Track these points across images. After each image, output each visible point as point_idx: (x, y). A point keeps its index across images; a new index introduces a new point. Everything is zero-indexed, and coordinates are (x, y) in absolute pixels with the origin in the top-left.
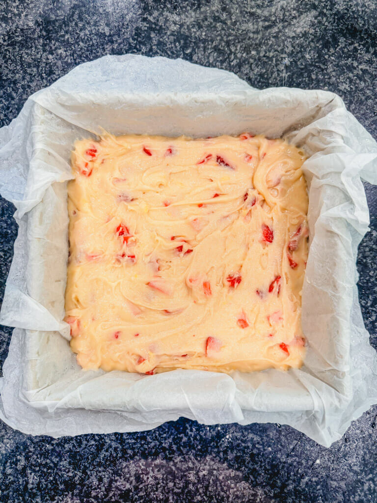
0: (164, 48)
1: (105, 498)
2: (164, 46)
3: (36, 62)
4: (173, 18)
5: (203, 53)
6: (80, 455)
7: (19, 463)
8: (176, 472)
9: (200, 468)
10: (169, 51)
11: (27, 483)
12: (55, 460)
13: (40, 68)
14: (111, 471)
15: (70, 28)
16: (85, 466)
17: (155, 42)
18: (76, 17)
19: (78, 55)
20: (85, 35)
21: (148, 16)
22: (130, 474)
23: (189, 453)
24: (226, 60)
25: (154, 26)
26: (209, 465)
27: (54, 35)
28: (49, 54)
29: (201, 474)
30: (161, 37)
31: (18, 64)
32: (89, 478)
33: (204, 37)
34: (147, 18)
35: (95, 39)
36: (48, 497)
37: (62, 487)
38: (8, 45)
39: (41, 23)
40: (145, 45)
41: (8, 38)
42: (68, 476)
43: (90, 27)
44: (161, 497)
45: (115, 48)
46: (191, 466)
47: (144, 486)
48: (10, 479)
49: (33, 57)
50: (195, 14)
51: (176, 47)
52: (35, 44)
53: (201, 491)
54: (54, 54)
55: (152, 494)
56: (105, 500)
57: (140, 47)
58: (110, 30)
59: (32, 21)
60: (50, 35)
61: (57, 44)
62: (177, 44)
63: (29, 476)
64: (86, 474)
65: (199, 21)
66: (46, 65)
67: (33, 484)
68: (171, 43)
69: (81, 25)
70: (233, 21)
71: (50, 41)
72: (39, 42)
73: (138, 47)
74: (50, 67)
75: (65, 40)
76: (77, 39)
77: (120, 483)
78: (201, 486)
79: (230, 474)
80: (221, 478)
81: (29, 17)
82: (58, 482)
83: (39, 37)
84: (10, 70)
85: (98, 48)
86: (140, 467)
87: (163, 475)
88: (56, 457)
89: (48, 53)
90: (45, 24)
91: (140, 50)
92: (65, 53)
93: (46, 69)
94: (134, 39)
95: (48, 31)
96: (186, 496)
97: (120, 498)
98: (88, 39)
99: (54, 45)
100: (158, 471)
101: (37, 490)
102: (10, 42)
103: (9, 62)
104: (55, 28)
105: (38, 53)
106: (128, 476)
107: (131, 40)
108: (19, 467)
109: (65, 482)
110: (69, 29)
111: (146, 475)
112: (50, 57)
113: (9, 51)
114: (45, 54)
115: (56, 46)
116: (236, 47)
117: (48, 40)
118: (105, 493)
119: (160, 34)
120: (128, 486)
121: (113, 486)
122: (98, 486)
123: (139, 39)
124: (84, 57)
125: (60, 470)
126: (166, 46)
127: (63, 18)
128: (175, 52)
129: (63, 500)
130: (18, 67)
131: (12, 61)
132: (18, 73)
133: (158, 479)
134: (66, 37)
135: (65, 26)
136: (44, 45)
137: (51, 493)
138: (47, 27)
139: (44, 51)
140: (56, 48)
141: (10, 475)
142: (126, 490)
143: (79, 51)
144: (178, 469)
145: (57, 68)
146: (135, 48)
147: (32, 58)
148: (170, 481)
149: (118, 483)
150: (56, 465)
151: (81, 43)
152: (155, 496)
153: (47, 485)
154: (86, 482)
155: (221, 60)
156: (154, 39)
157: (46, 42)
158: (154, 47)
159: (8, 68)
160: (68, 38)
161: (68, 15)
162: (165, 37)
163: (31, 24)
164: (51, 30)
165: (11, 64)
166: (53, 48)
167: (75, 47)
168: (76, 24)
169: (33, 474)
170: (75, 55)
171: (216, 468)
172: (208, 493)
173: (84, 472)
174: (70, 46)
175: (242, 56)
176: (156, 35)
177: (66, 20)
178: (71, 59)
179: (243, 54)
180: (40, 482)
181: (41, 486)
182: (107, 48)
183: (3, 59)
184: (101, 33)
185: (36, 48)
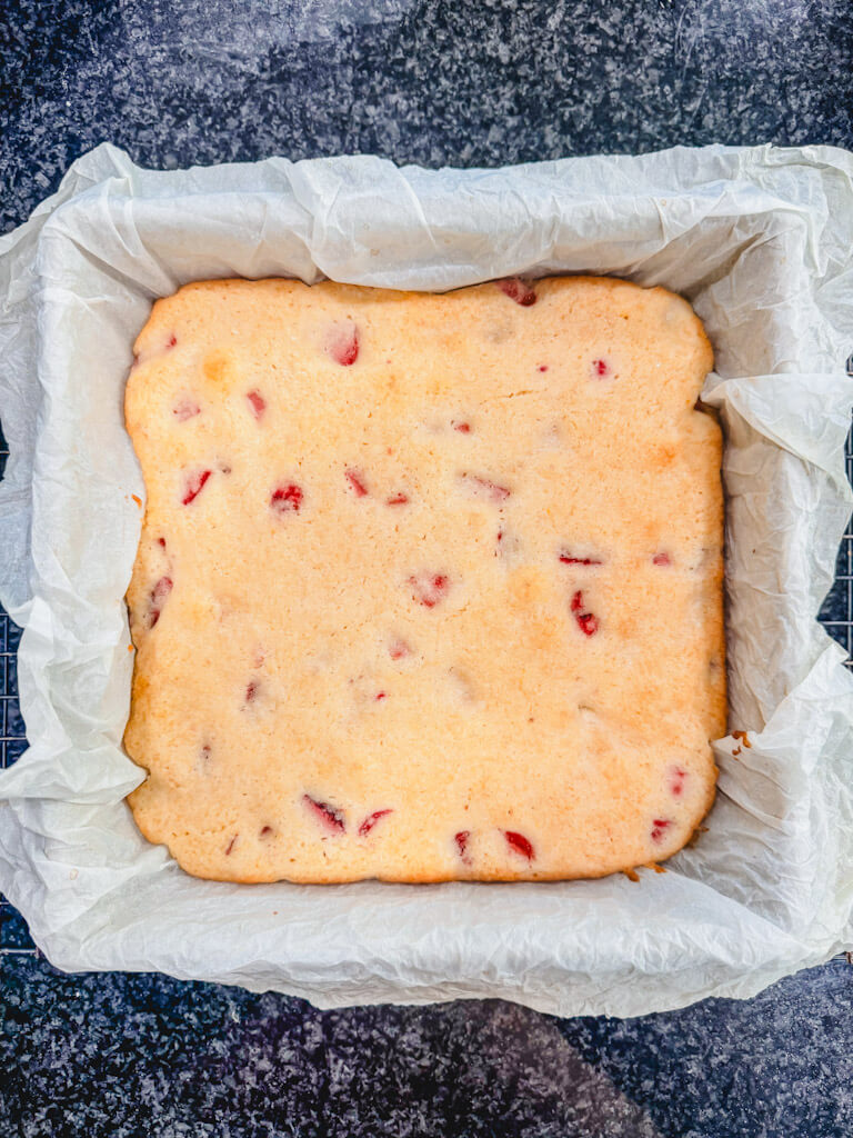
0: (637, 97)
1: (503, 1113)
2: (635, 94)
3: (339, 123)
4: (657, 26)
5: (725, 111)
6: (447, 1021)
7: (308, 1038)
8: (660, 1058)
9: (712, 1047)
10: (649, 104)
11: (328, 1081)
12: (391, 1031)
13: (349, 137)
14: (515, 1055)
15: (418, 45)
16: (457, 1045)
17: (616, 83)
18: (430, 16)
19: (436, 109)
20: (453, 60)
21: (600, 21)
22: (558, 1063)
23: (689, 1017)
24: (777, 129)
25: (612, 44)
26: (734, 1043)
27: (379, 59)
28: (368, 103)
29: (714, 1061)
30: (630, 72)
31: (297, 126)
32: (466, 1071)
33: (727, 74)
34: (596, 24)
35: (475, 72)
36: (374, 1113)
37: (405, 1089)
38: (271, 81)
39: (348, 30)
40: (593, 89)
41: (271, 66)
42: (420, 1066)
43: (464, 42)
44: (626, 1112)
45: (524, 94)
46: (692, 1044)
47: (590, 1087)
48: (289, 1071)
49: (332, 111)
50: (708, 18)
51: (664, 95)
52: (334, 79)
53: (713, 1098)
54: (380, 104)
55: (606, 1104)
56: (502, 1118)
57: (581, 93)
58: (511, 51)
59: (327, 24)
60: (370, 59)
61: (387, 80)
62: (667, 88)
63: (332, 1066)
64: (460, 1061)
65: (717, 36)
66: (363, 128)
67: (340, 1083)
68: (653, 85)
69: (443, 38)
70: (796, 37)
71: (371, 74)
72: (344, 76)
73: (576, 93)
74: (373, 135)
75: (407, 70)
76: (434, 69)
77: (536, 1082)
78: (715, 1087)
79: (778, 1062)
80: (758, 1069)
81: (319, 14)
82: (398, 1080)
83: (344, 63)
84: (277, 141)
85: (483, 92)
86: (581, 1046)
87: (632, 1063)
88: (393, 1024)
89: (365, 101)
90: (358, 33)
91: (582, 102)
92: (405, 102)
93: (363, 139)
94: (567, 75)
95: (365, 50)
96: (682, 1109)
97: (535, 1114)
98: (458, 71)
99: (380, 83)
100: (620, 1055)
101: (350, 1097)
102: (275, 74)
103: (276, 120)
104: (382, 41)
105: (342, 101)
106: (553, 1065)
107: (560, 77)
108: (310, 1046)
109: (413, 1080)
110: (413, 47)
111: (593, 1064)
112: (371, 110)
113: (275, 96)
114: (359, 103)
115: (384, 84)
116: (802, 99)
117: (365, 72)
118: (502, 1102)
119: (627, 65)
120: (553, 1088)
121: (521, 1088)
122: (486, 1087)
123: (579, 75)
124: (450, 113)
125: (403, 1053)
126: (642, 93)
127: (399, 18)
128: (663, 108)
129: (408, 1118)
130: (296, 134)
131: (281, 118)
132: (294, 147)
133: (619, 1072)
134: (409, 65)
135: (405, 39)
136: (357, 83)
137: (381, 1104)
138: (363, 38)
139: (357, 96)
140: (385, 91)
141: (289, 1063)
142: (550, 1096)
143: (439, 99)
144: (664, 1050)
145: (389, 136)
146: (570, 95)
147: (329, 114)
148: (647, 1077)
149: (531, 1082)
150: (392, 1042)
151: (444, 81)
152: (612, 1109)
153: (371, 1086)
154: (461, 1079)
155: (767, 130)
156: (612, 74)
157: (360, 76)
158: (613, 94)
159: (272, 135)
160: (413, 68)
161: (413, 12)
162: (639, 71)
163: (325, 31)
164: (374, 48)
165: (278, 126)
166: (378, 89)
167: (429, 89)
168: (432, 35)
169: (341, 1062)
170: (431, 109)
171: (748, 1049)
172: (729, 1102)
173: (455, 1057)
174: (418, 88)
175: (815, 121)
176: (619, 67)
177: (407, 23)
178: (421, 118)
179: (818, 115)
180: (356, 1080)
181: (358, 1087)
182: (504, 94)
183: (261, 113)
184: (490, 57)
185: (337, 88)
